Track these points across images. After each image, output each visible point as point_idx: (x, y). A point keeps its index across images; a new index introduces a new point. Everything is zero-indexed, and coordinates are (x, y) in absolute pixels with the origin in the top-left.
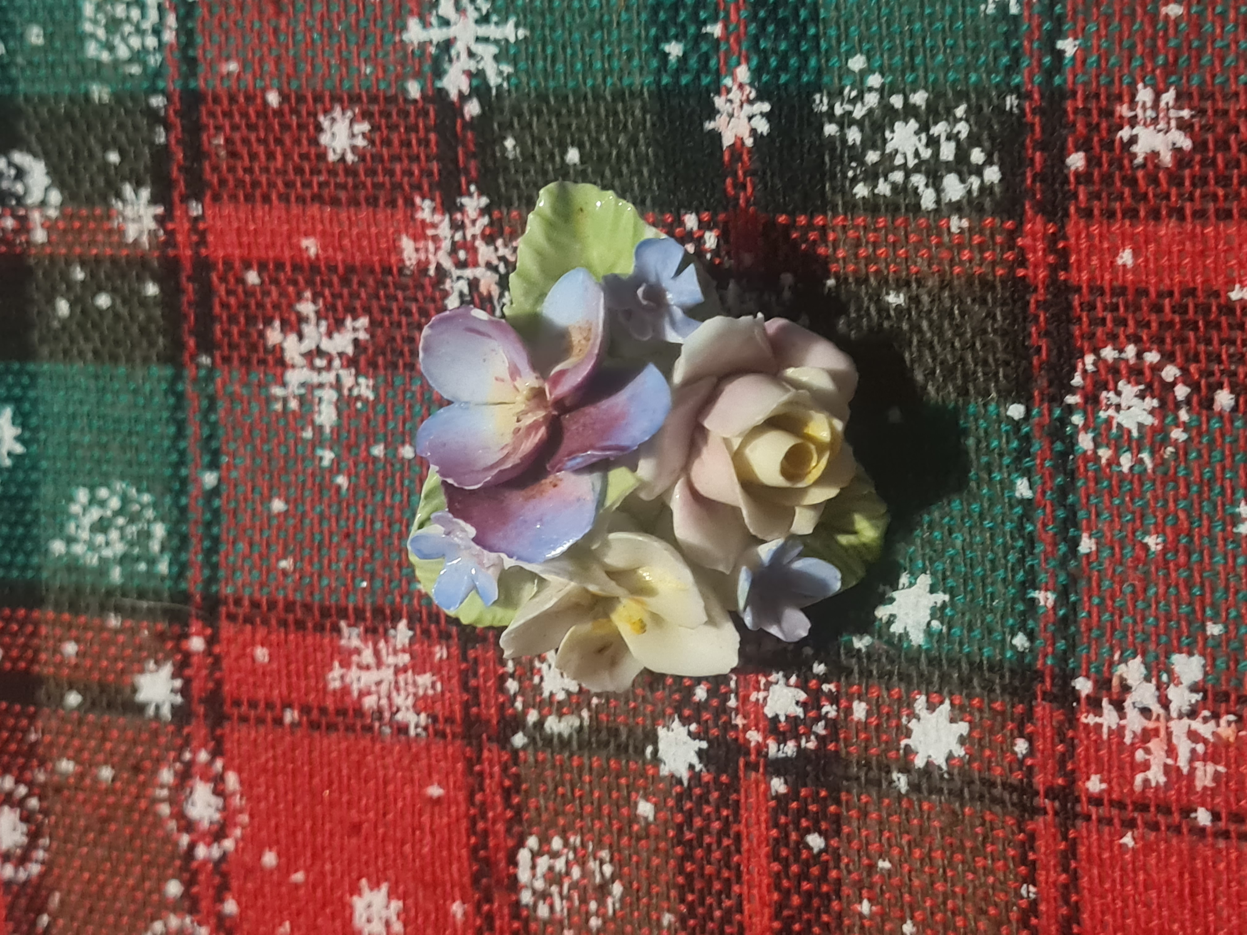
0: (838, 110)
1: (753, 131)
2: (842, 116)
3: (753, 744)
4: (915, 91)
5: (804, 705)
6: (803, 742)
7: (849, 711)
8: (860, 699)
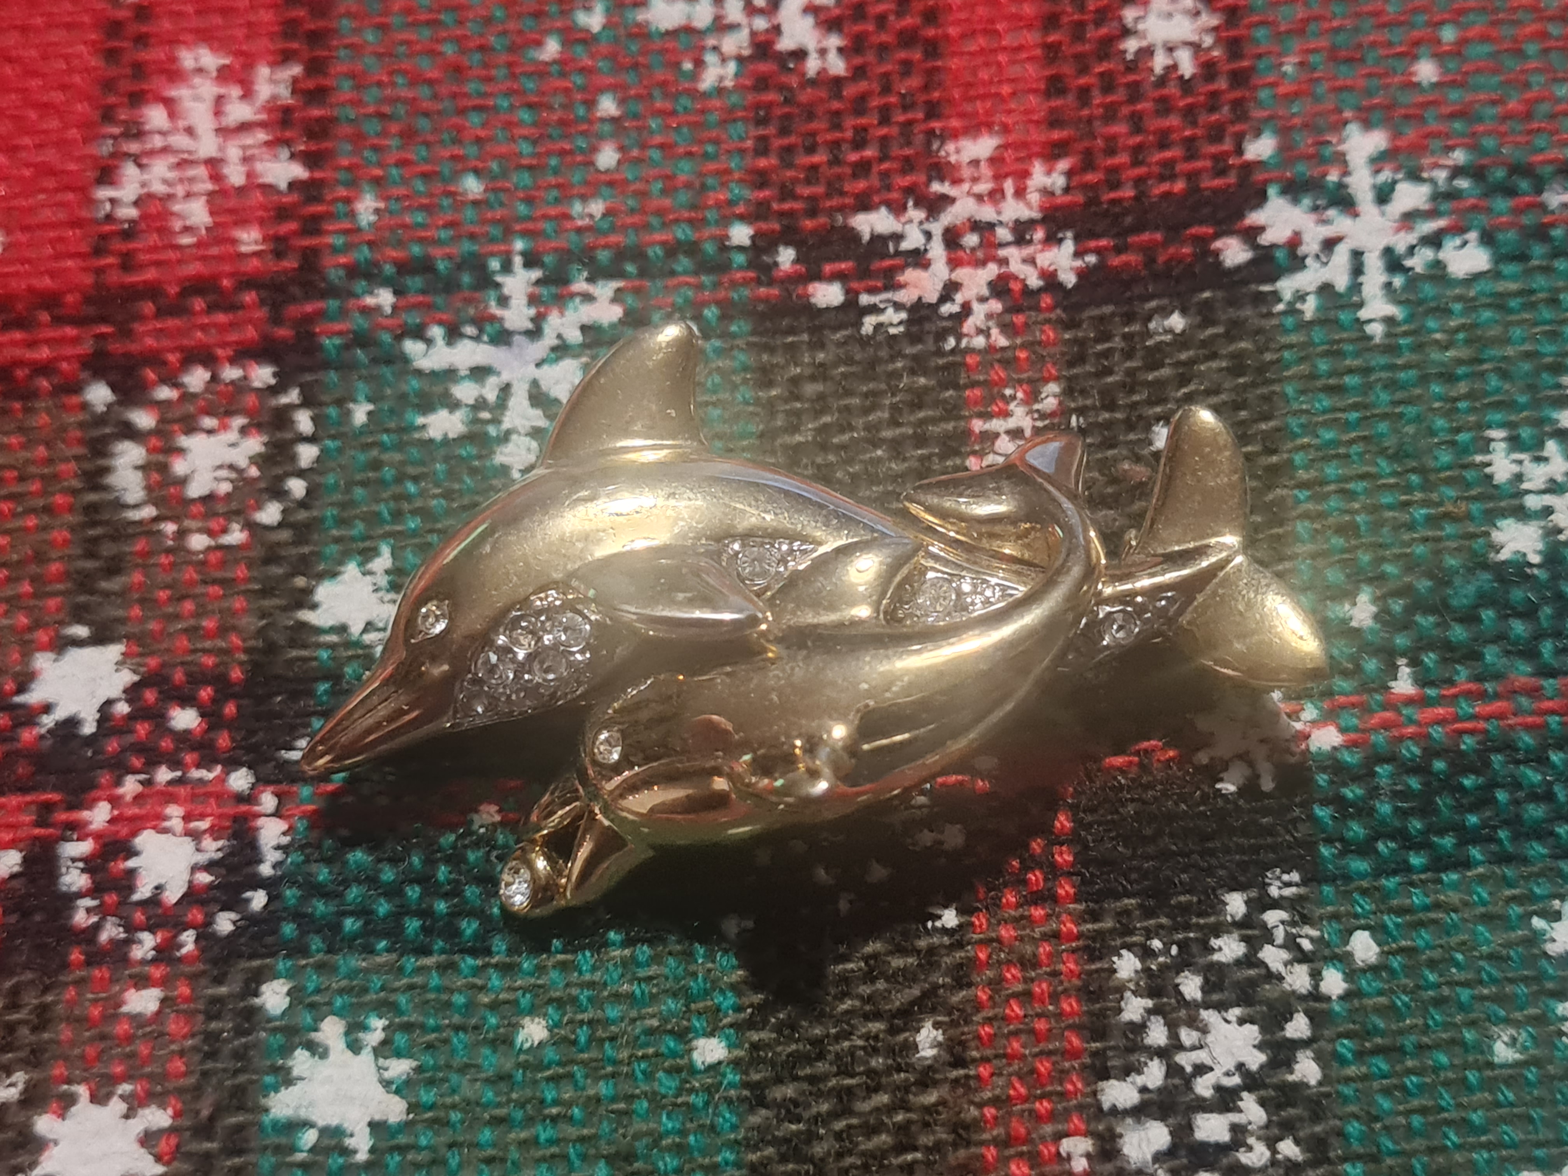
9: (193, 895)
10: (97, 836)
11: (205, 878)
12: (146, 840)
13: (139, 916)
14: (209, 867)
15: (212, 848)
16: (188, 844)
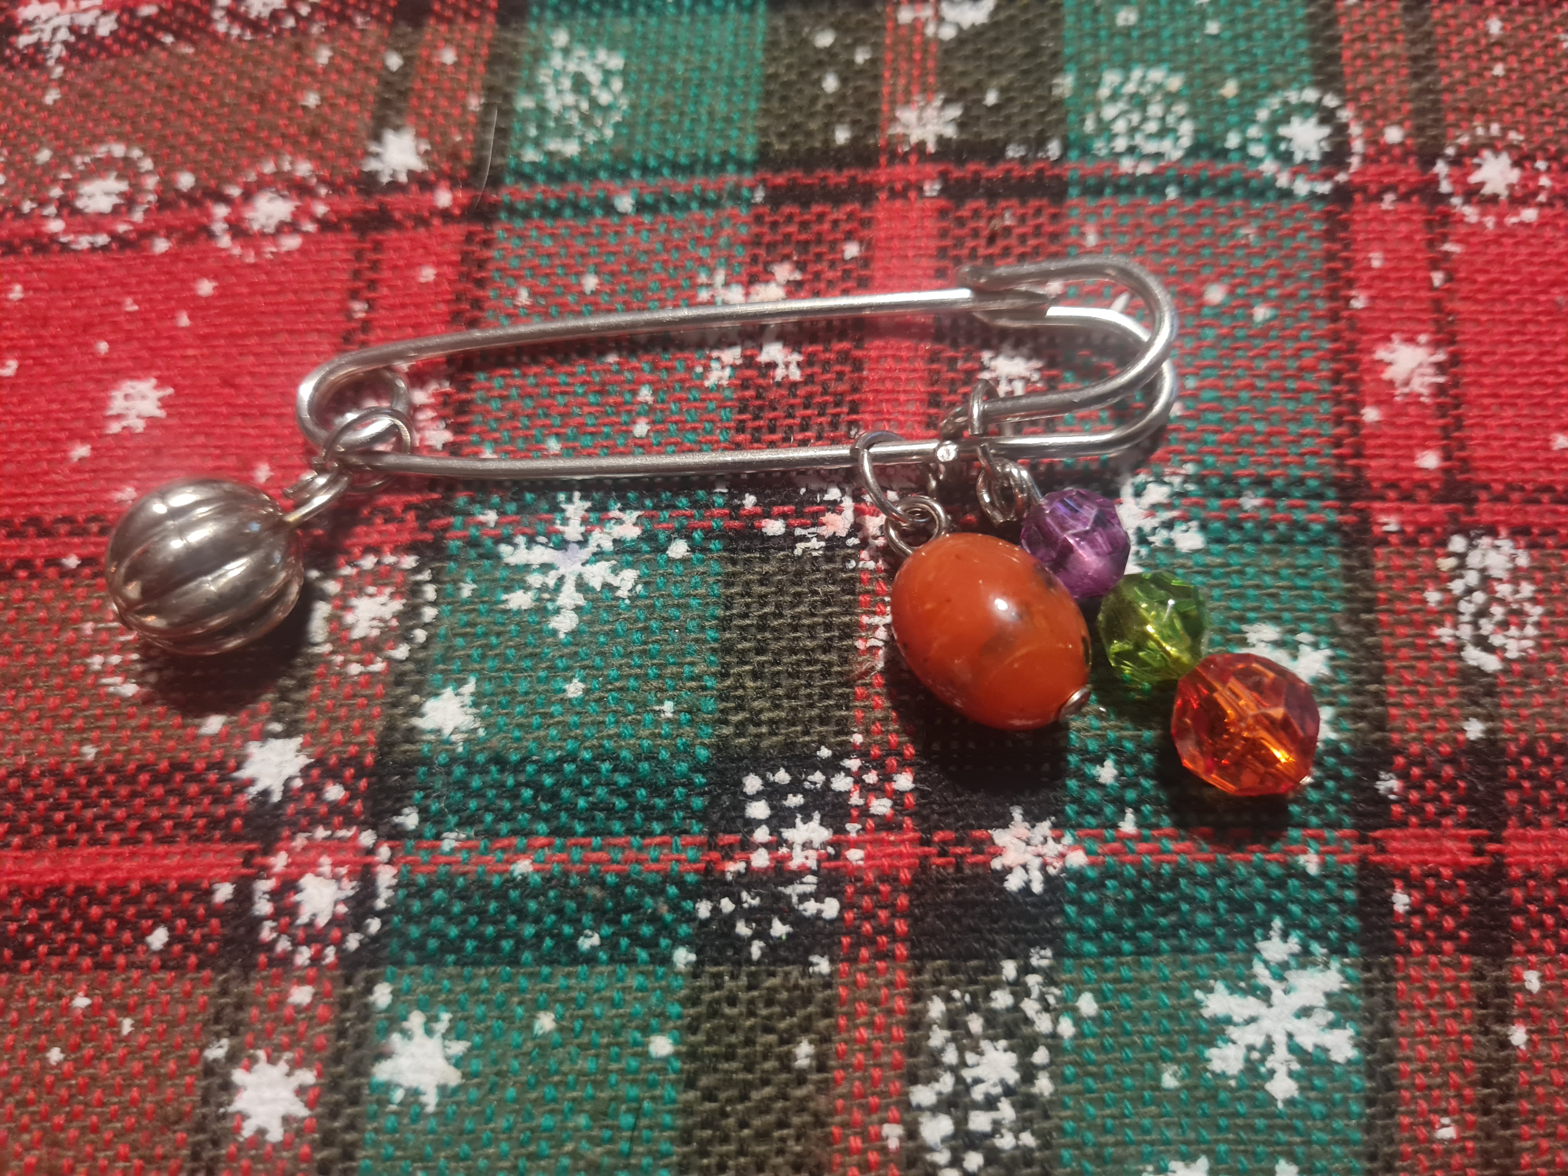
0: (1033, 980)
1: (1008, 870)
2: (1025, 984)
3: (272, 860)
4: (1053, 1078)
5: (311, 924)
6: (269, 924)
7: (302, 981)
8: (315, 995)
9: (335, 921)
10: (278, 876)
11: (342, 909)
12: (308, 881)
13: (300, 934)
14: (346, 901)
15: (349, 888)
16: (332, 886)
